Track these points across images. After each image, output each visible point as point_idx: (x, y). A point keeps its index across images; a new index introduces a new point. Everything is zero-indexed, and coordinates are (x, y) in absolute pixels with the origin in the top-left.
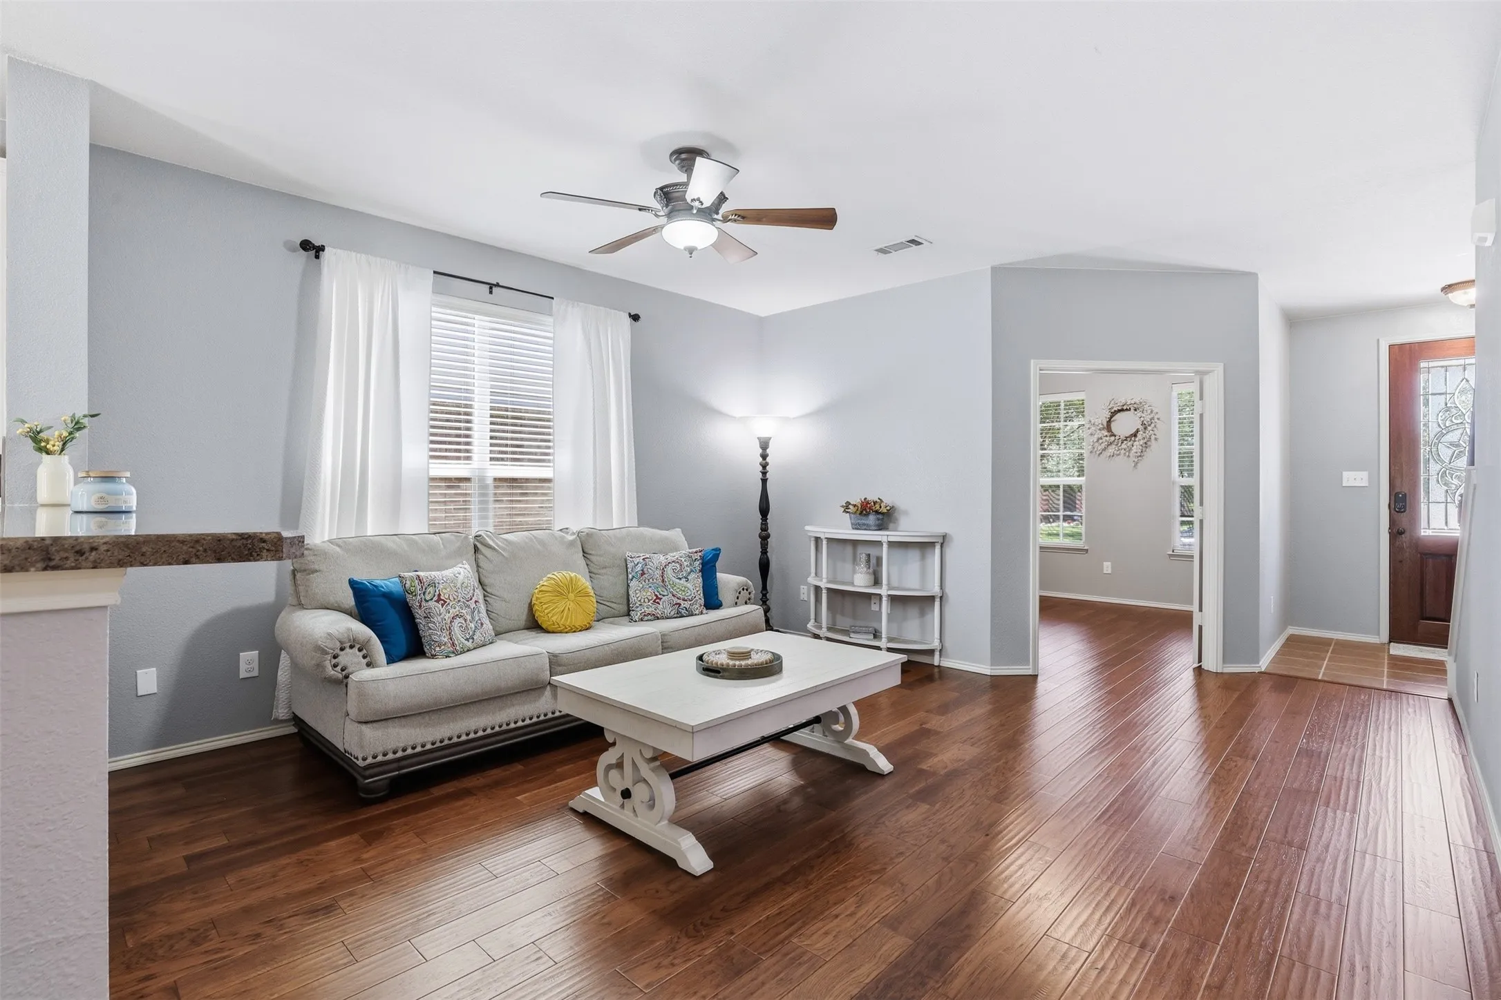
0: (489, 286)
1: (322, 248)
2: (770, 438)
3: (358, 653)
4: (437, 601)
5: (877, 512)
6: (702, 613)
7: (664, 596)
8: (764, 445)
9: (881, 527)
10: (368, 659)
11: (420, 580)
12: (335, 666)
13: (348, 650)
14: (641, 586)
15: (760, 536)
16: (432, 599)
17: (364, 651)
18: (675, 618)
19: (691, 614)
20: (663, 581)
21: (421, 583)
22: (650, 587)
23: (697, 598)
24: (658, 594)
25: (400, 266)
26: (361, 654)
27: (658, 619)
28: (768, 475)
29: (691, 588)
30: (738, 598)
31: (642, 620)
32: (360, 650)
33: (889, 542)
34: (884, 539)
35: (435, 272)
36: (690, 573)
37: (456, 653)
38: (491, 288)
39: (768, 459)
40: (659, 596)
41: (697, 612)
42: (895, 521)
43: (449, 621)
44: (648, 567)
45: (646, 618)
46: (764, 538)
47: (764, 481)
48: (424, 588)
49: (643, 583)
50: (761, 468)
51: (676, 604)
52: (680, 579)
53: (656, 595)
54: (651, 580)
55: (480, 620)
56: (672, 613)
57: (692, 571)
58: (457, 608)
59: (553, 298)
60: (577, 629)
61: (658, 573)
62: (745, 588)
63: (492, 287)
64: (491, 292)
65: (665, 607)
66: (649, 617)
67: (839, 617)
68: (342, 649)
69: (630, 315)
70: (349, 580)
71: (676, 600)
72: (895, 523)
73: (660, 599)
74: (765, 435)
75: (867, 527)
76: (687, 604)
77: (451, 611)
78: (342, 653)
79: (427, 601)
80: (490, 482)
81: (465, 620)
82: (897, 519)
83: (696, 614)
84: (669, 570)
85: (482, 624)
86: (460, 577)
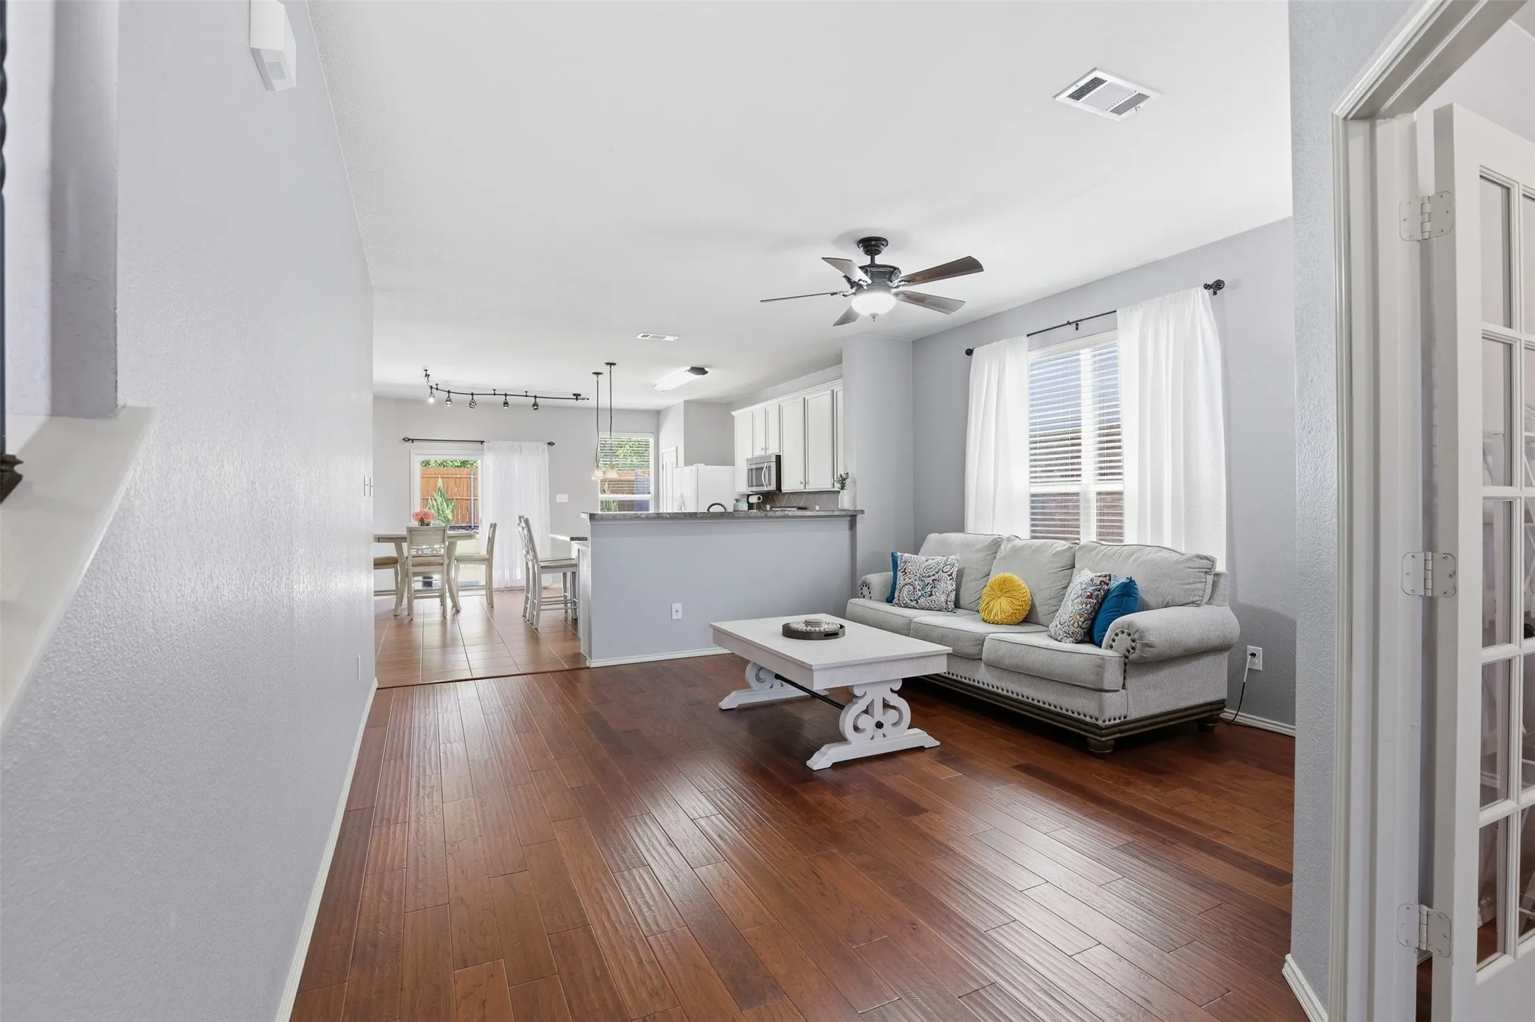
0: (1074, 325)
1: (973, 351)
10: (870, 595)
11: (901, 558)
13: (865, 587)
16: (900, 571)
17: (870, 590)
21: (901, 560)
26: (868, 591)
32: (868, 589)
38: (1077, 325)
43: (902, 585)
48: (900, 563)
64: (1077, 329)
68: (863, 586)
78: (863, 588)
79: (898, 571)
85: (931, 595)
86: (930, 561)
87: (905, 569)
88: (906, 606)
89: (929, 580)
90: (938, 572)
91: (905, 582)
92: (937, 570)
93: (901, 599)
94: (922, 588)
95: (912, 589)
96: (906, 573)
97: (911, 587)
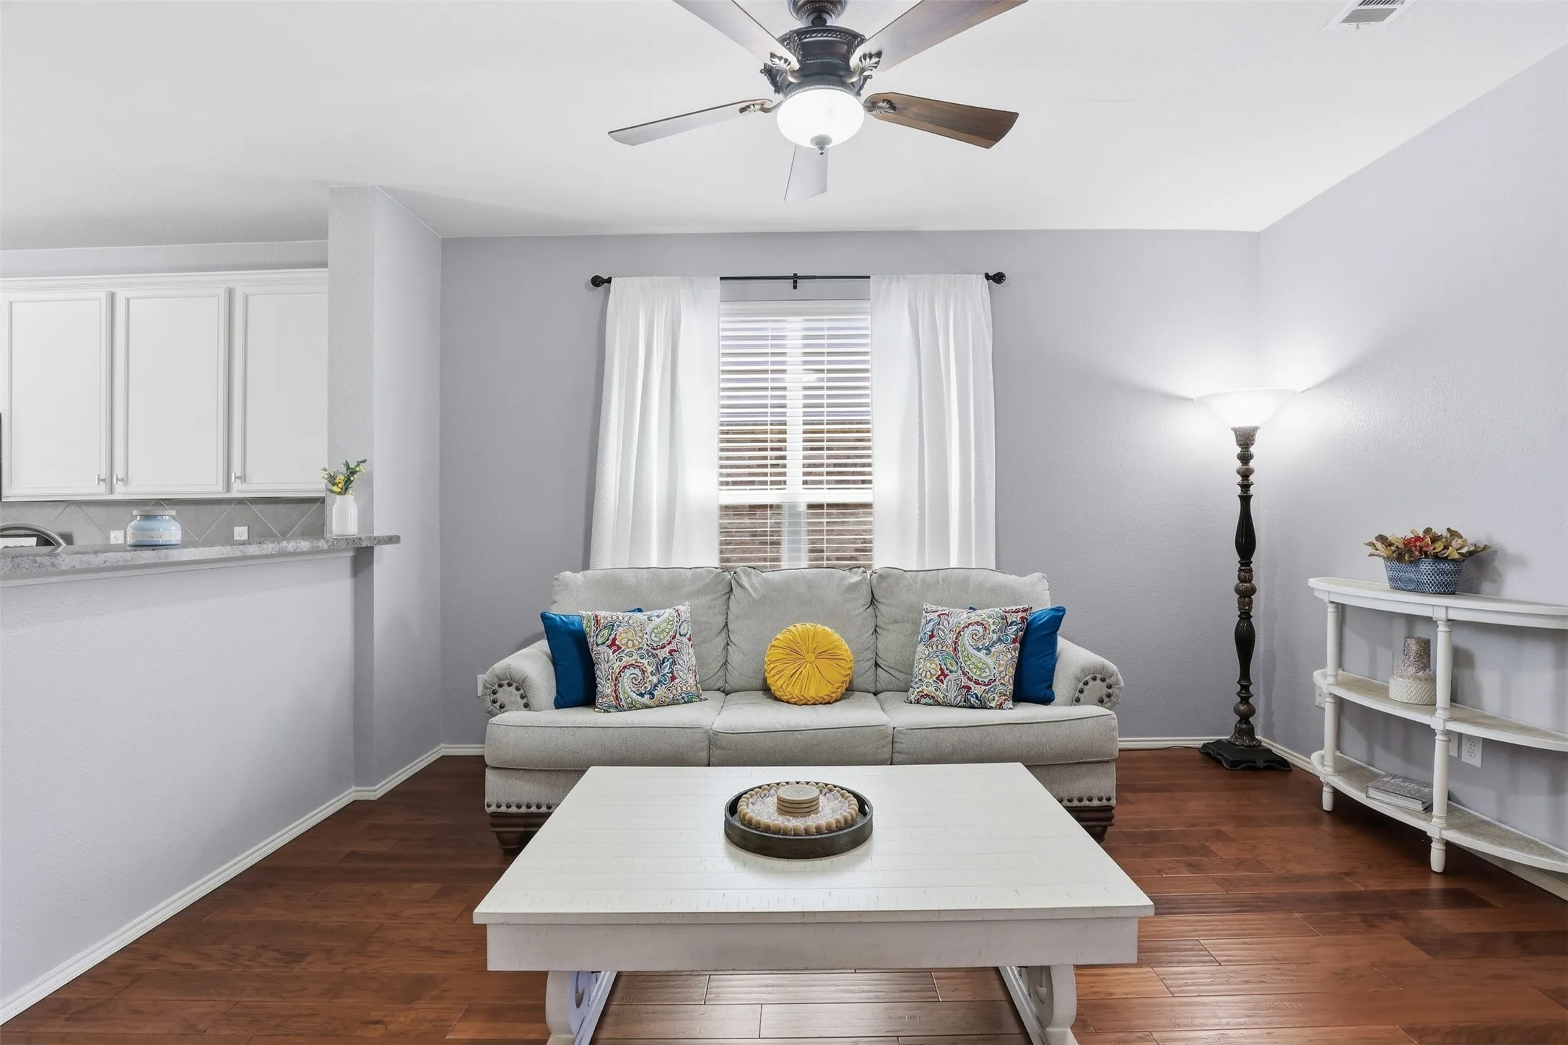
0: (792, 280)
1: (609, 281)
2: (1255, 429)
3: (516, 692)
4: (610, 647)
5: (1437, 558)
6: (1000, 707)
7: (951, 672)
8: (1245, 440)
9: (1449, 589)
10: (525, 700)
11: (597, 620)
12: (494, 702)
13: (506, 687)
14: (927, 653)
15: (1237, 590)
16: (603, 644)
17: (522, 691)
18: (961, 707)
19: (984, 706)
20: (955, 649)
21: (597, 624)
22: (937, 656)
23: (997, 683)
24: (944, 667)
25: (684, 280)
26: (519, 693)
27: (939, 704)
28: (1252, 490)
29: (992, 666)
30: (1081, 691)
31: (918, 702)
32: (518, 689)
33: (1449, 620)
34: (1439, 615)
35: (721, 278)
36: (995, 643)
37: (619, 708)
38: (795, 282)
39: (1252, 464)
40: (946, 672)
41: (993, 704)
42: (1496, 578)
43: (618, 671)
44: (941, 627)
45: (923, 701)
46: (1246, 594)
47: (1245, 500)
48: (598, 630)
49: (930, 649)
50: (1239, 478)
51: (964, 687)
52: (979, 650)
53: (941, 669)
54: (940, 647)
55: (672, 672)
56: (959, 699)
57: (999, 639)
58: (635, 657)
59: (869, 277)
60: (809, 701)
61: (950, 638)
62: (1099, 676)
63: (795, 279)
64: (795, 287)
65: (949, 689)
66: (927, 700)
67: (1379, 752)
68: (500, 686)
69: (987, 277)
70: (541, 614)
71: (965, 681)
72: (1493, 581)
73: (946, 676)
74: (1245, 423)
75: (1418, 588)
76: (977, 690)
77: (624, 659)
78: (501, 689)
79: (598, 645)
80: (803, 508)
81: (643, 672)
82: (1500, 575)
83: (991, 708)
84: (966, 638)
85: (673, 678)
86: (656, 621)
87: (614, 639)
88: (633, 707)
89: (663, 653)
90: (674, 637)
91: (623, 663)
92: (671, 634)
93: (621, 696)
94: (657, 669)
95: (639, 673)
96: (619, 648)
97: (637, 671)
